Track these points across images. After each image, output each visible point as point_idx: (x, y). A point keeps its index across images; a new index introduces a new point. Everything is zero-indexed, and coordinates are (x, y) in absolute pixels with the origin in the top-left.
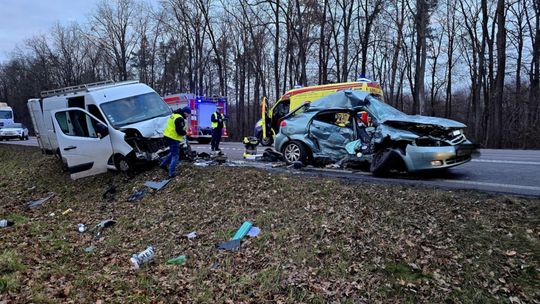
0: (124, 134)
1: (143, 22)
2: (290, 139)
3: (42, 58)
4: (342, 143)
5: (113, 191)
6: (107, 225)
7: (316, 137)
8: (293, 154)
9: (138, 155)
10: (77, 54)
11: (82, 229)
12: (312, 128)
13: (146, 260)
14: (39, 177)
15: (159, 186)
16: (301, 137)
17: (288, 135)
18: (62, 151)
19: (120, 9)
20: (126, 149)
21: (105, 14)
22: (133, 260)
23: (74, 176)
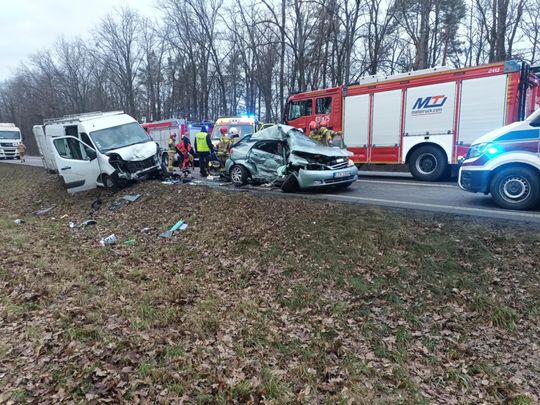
0: (108, 158)
1: (148, 37)
2: (235, 164)
3: (48, 74)
4: (275, 167)
5: (100, 203)
6: (89, 223)
7: (254, 162)
8: (237, 176)
9: (120, 175)
10: (83, 70)
11: (72, 226)
12: (252, 155)
13: (110, 242)
14: (45, 192)
15: (133, 199)
16: (243, 162)
17: (233, 160)
18: (60, 171)
19: (125, 23)
20: (110, 170)
21: (110, 29)
22: (102, 242)
23: (69, 190)
